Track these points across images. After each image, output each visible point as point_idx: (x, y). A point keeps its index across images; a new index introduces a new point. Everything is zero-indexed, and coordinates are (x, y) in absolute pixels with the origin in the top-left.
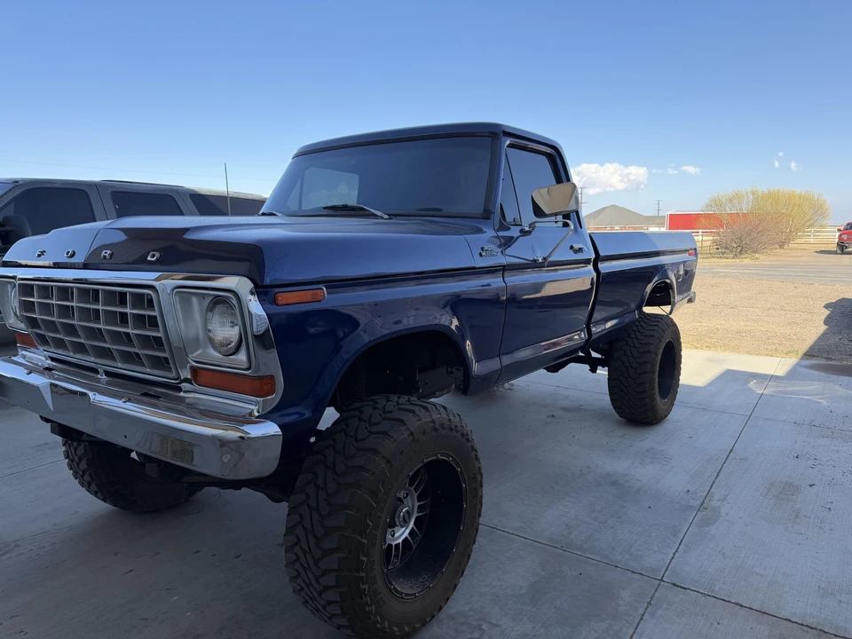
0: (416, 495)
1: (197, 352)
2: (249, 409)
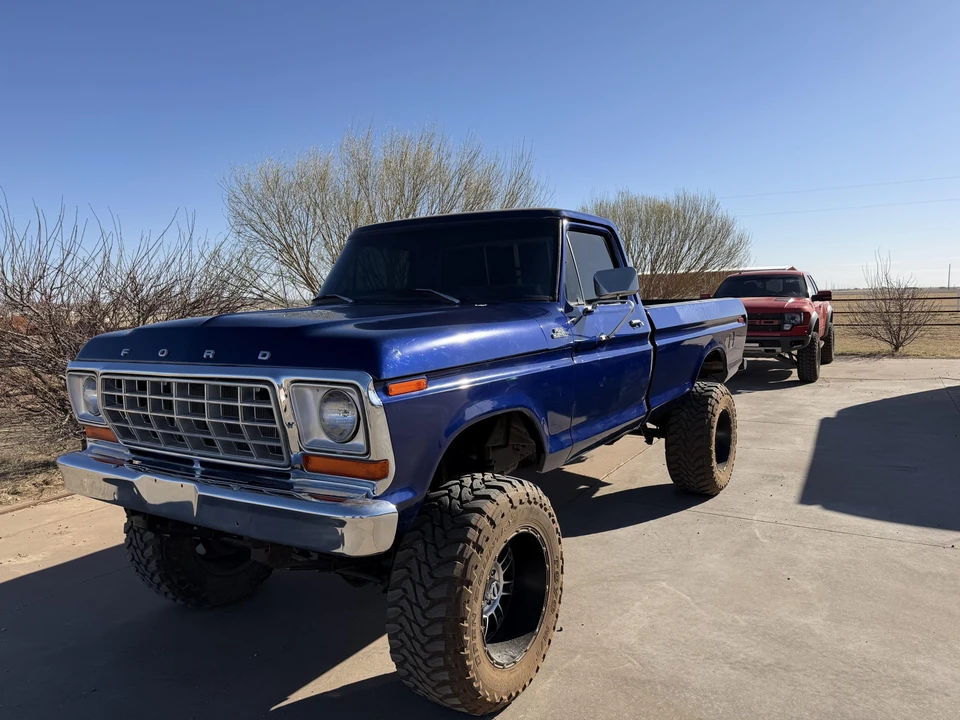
0: (502, 573)
1: (310, 440)
2: (364, 491)
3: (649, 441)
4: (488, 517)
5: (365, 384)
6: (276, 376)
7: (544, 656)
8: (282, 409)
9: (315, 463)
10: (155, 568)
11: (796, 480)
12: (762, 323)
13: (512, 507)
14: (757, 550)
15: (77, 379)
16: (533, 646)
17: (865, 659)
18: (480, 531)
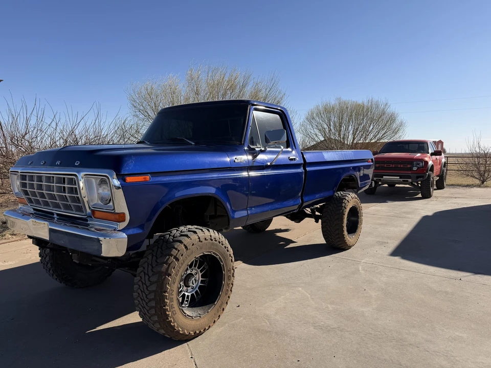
0: (200, 274)
1: (94, 203)
2: (113, 227)
3: (317, 221)
4: (184, 245)
5: (112, 176)
6: (78, 172)
7: (219, 316)
8: (81, 188)
9: (97, 214)
10: (50, 266)
11: (393, 244)
12: (402, 166)
13: (200, 241)
14: (356, 276)
15: (14, 175)
16: (213, 310)
17: (384, 329)
18: (179, 251)
